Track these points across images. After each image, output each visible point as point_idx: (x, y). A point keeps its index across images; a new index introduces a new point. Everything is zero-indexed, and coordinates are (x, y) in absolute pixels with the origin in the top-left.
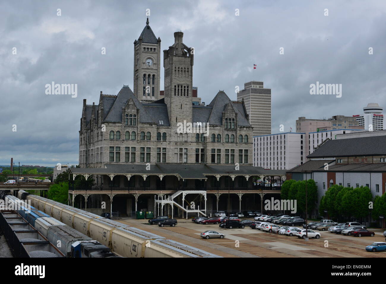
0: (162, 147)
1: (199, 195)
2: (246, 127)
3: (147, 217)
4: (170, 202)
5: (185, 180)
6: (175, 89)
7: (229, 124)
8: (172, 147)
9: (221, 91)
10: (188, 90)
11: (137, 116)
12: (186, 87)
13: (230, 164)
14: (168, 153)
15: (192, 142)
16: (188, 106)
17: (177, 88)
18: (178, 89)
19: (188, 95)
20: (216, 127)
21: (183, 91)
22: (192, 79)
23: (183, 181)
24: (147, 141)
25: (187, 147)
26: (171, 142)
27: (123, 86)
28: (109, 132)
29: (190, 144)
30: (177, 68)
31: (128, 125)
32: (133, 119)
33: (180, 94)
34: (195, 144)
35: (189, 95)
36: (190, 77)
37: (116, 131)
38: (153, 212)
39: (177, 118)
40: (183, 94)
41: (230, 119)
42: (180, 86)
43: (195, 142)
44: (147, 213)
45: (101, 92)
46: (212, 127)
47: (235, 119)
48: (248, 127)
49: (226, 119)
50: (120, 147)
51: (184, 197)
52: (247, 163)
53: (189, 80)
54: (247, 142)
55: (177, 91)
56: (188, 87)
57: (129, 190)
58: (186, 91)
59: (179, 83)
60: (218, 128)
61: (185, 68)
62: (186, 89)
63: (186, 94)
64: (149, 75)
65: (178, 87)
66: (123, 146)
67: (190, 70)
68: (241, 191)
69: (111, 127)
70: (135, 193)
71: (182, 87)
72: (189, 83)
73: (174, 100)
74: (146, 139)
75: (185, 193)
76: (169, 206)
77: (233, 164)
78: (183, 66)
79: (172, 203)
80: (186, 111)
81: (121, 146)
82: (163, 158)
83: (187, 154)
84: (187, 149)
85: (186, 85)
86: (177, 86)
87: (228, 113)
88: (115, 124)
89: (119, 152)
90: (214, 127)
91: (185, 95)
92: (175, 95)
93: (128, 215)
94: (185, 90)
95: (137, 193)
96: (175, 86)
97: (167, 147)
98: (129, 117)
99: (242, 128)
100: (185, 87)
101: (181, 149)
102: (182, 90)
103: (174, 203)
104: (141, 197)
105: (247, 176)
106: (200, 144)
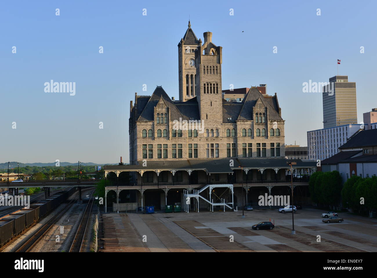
0: (193, 143)
1: (227, 189)
2: (277, 121)
3: (175, 211)
4: (196, 196)
5: (211, 174)
6: (205, 87)
7: (260, 118)
8: (202, 143)
9: (253, 87)
10: (217, 87)
11: (167, 115)
12: (216, 85)
13: (261, 157)
14: (200, 149)
15: (222, 138)
16: (218, 103)
17: (206, 86)
18: (208, 87)
19: (217, 93)
20: (246, 122)
21: (213, 89)
22: (221, 77)
23: (210, 175)
24: (178, 138)
25: (217, 143)
26: (202, 138)
27: (156, 87)
28: (142, 130)
29: (221, 140)
30: (206, 67)
31: (159, 123)
32: (164, 118)
33: (209, 91)
34: (226, 139)
35: (219, 92)
36: (219, 74)
37: (148, 129)
38: (180, 206)
39: (207, 115)
40: (213, 91)
41: (261, 114)
42: (209, 84)
43: (226, 138)
44: (175, 206)
45: (136, 93)
46: (242, 122)
47: (265, 113)
48: (279, 121)
49: (257, 114)
50: (152, 145)
51: (210, 191)
52: (280, 156)
53: (218, 77)
54: (279, 136)
55: (206, 89)
56: (217, 85)
57: (158, 185)
58: (216, 89)
59: (209, 81)
60: (248, 122)
61: (214, 67)
62: (216, 86)
63: (216, 91)
64: (192, 75)
65: (208, 85)
66: (155, 143)
67: (218, 68)
68: (270, 184)
69: (143, 126)
70: (164, 187)
71: (211, 85)
72: (218, 81)
73: (204, 98)
74: (177, 136)
75: (212, 187)
76: (194, 199)
77: (264, 158)
78: (211, 65)
79: (197, 197)
80: (216, 108)
81: (154, 144)
82: (194, 153)
83: (218, 149)
84: (218, 144)
85: (215, 83)
86: (206, 84)
87: (258, 108)
88: (146, 123)
89: (152, 149)
90: (244, 122)
91: (214, 93)
92: (205, 93)
93: (162, 209)
94: (214, 87)
95: (166, 187)
96: (205, 85)
97: (198, 143)
98: (160, 116)
99: (272, 121)
100: (214, 85)
101: (212, 145)
102: (211, 87)
103: (199, 197)
104: (171, 191)
105: (277, 168)
106: (231, 139)
